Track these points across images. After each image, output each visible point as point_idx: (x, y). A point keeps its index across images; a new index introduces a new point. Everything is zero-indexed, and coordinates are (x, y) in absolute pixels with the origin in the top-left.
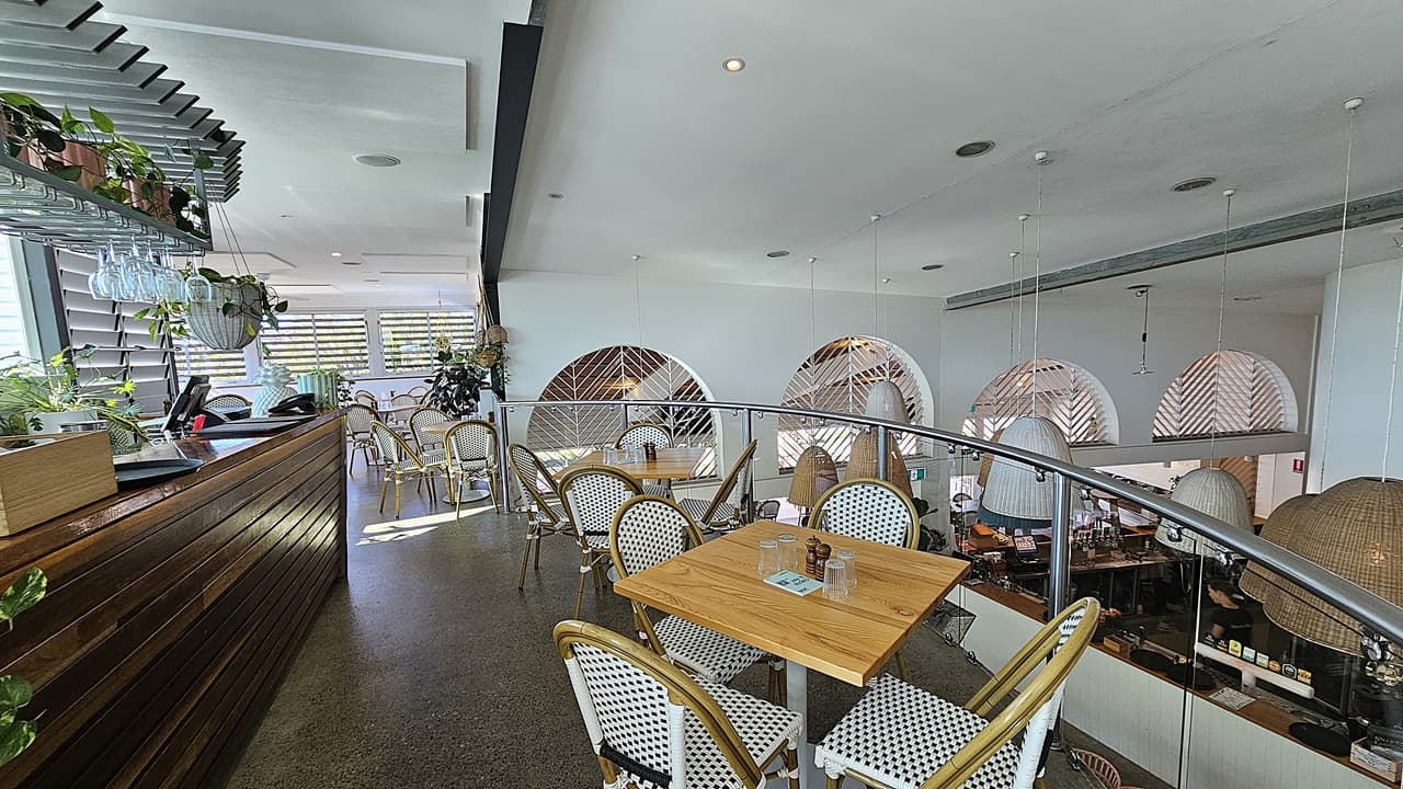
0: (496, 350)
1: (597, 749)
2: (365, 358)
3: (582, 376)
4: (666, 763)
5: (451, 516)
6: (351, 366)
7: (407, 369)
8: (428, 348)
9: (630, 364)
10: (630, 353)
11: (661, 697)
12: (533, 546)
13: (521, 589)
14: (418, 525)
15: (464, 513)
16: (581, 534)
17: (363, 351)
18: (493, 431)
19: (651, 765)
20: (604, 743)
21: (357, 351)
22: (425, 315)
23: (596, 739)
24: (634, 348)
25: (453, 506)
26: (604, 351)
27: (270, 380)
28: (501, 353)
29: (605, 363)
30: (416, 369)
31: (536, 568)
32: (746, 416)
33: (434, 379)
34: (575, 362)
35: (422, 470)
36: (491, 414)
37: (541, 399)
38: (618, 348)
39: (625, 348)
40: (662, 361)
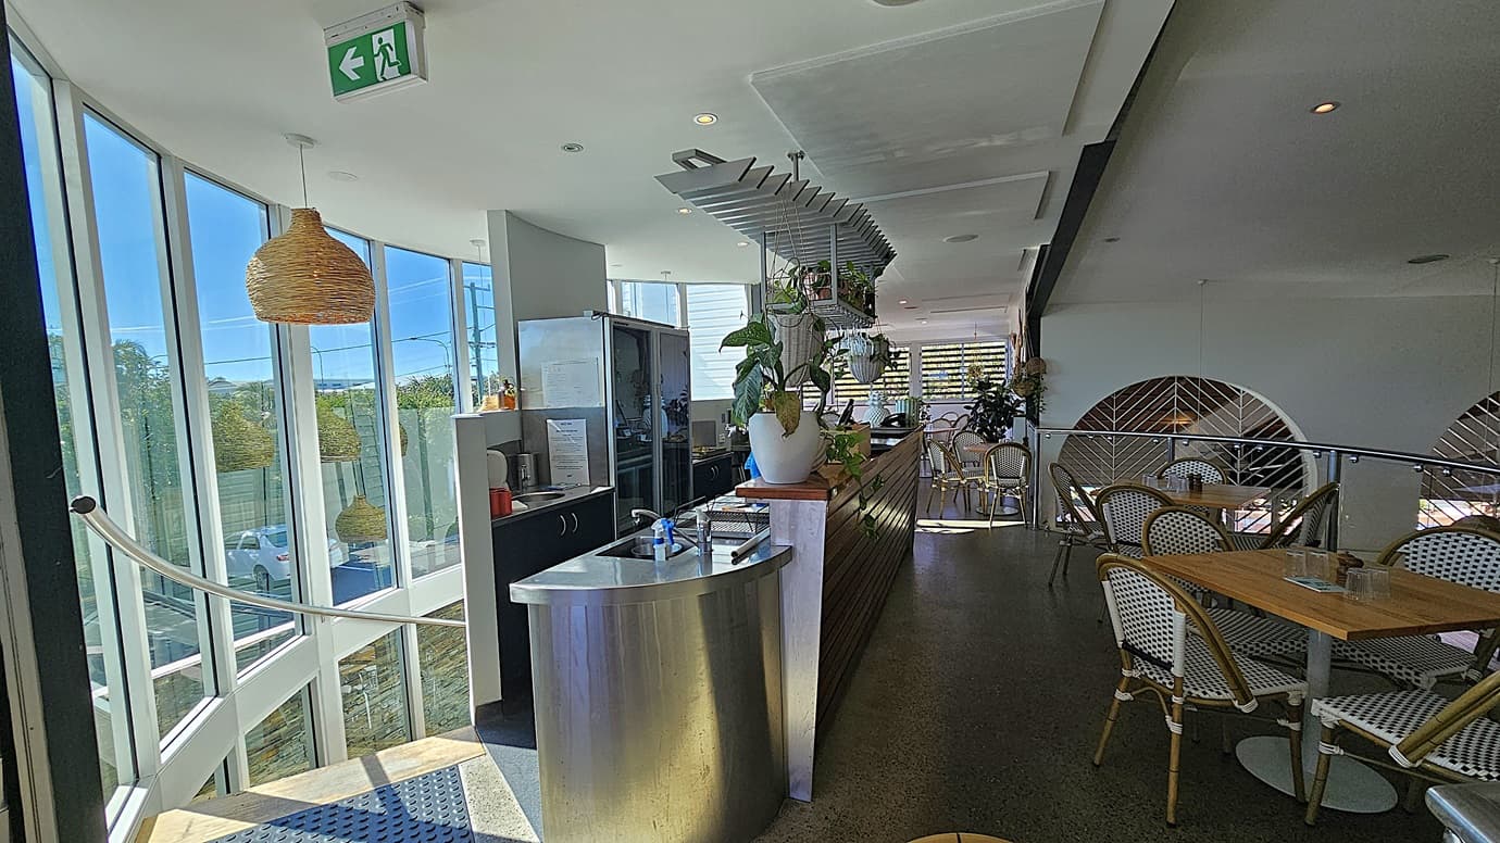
0: (1033, 379)
1: (1120, 644)
2: (906, 385)
3: (1124, 408)
4: (1170, 657)
5: (986, 524)
6: (894, 392)
7: (939, 396)
8: (960, 377)
9: (1184, 395)
10: (1187, 385)
11: (1169, 608)
12: (1065, 551)
13: (1050, 585)
14: (958, 526)
15: (995, 524)
16: (1114, 541)
17: (904, 380)
18: (1028, 454)
19: (1159, 658)
20: (1125, 642)
21: (899, 380)
22: (960, 346)
23: (1119, 638)
24: (1192, 379)
25: (986, 517)
26: (1154, 382)
27: (876, 403)
28: (1039, 384)
29: (1154, 395)
30: (948, 396)
31: (1065, 573)
32: (1333, 460)
33: (972, 406)
34: (1117, 393)
35: (963, 482)
36: (1026, 439)
37: (1075, 428)
38: (1173, 378)
39: (1180, 379)
40: (1232, 395)
